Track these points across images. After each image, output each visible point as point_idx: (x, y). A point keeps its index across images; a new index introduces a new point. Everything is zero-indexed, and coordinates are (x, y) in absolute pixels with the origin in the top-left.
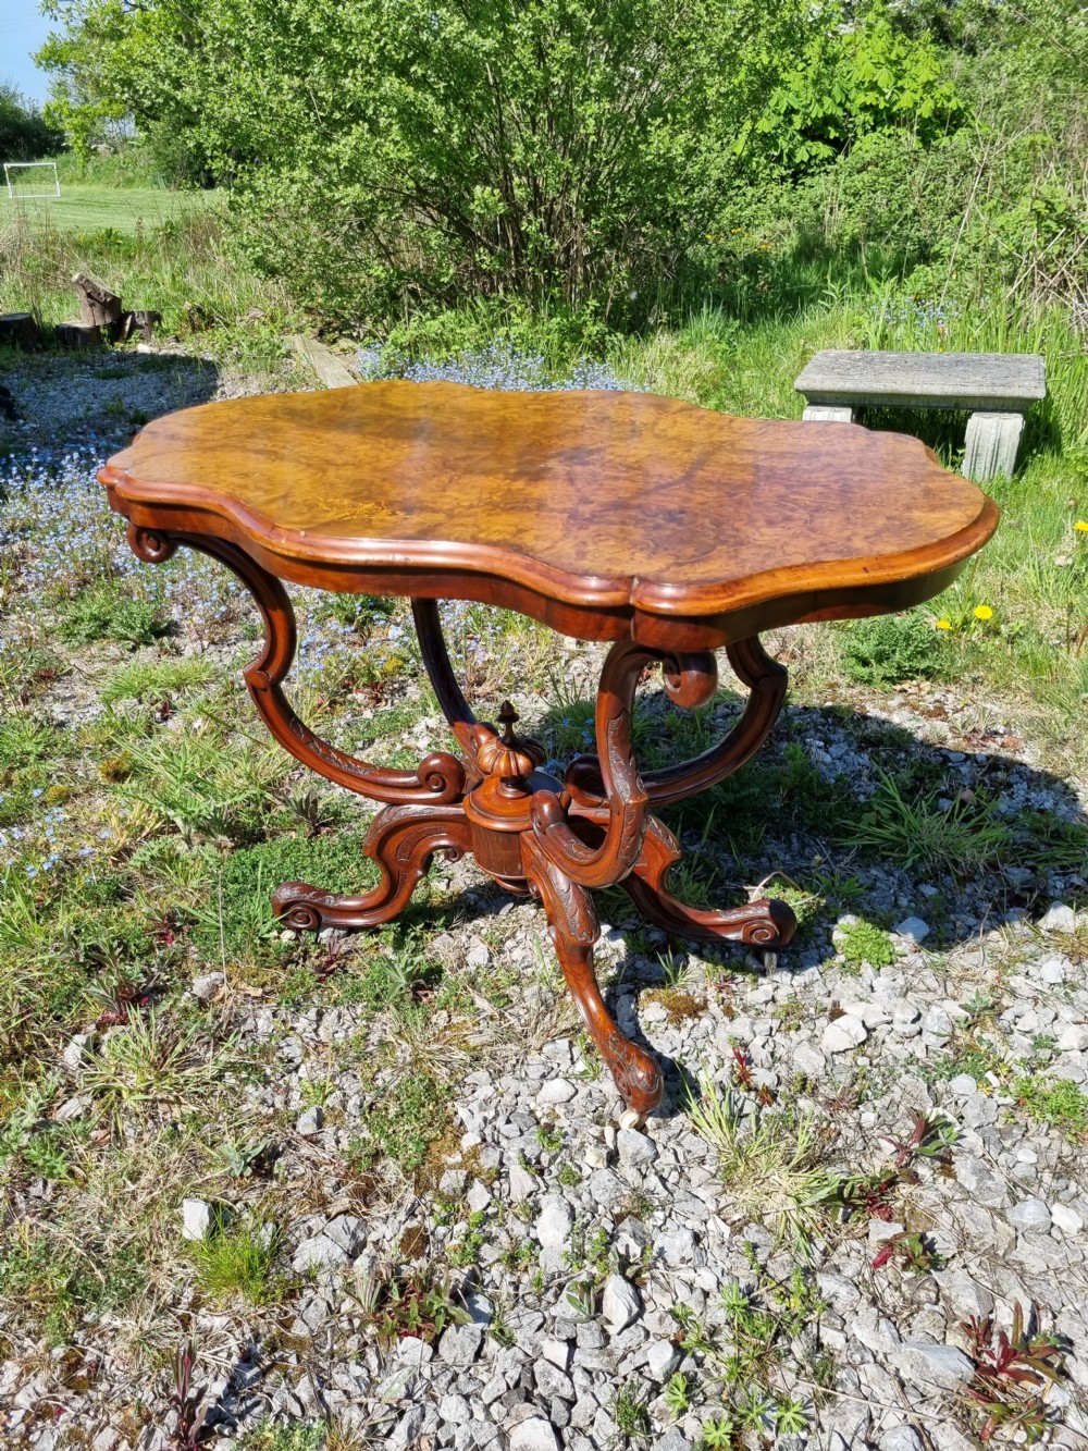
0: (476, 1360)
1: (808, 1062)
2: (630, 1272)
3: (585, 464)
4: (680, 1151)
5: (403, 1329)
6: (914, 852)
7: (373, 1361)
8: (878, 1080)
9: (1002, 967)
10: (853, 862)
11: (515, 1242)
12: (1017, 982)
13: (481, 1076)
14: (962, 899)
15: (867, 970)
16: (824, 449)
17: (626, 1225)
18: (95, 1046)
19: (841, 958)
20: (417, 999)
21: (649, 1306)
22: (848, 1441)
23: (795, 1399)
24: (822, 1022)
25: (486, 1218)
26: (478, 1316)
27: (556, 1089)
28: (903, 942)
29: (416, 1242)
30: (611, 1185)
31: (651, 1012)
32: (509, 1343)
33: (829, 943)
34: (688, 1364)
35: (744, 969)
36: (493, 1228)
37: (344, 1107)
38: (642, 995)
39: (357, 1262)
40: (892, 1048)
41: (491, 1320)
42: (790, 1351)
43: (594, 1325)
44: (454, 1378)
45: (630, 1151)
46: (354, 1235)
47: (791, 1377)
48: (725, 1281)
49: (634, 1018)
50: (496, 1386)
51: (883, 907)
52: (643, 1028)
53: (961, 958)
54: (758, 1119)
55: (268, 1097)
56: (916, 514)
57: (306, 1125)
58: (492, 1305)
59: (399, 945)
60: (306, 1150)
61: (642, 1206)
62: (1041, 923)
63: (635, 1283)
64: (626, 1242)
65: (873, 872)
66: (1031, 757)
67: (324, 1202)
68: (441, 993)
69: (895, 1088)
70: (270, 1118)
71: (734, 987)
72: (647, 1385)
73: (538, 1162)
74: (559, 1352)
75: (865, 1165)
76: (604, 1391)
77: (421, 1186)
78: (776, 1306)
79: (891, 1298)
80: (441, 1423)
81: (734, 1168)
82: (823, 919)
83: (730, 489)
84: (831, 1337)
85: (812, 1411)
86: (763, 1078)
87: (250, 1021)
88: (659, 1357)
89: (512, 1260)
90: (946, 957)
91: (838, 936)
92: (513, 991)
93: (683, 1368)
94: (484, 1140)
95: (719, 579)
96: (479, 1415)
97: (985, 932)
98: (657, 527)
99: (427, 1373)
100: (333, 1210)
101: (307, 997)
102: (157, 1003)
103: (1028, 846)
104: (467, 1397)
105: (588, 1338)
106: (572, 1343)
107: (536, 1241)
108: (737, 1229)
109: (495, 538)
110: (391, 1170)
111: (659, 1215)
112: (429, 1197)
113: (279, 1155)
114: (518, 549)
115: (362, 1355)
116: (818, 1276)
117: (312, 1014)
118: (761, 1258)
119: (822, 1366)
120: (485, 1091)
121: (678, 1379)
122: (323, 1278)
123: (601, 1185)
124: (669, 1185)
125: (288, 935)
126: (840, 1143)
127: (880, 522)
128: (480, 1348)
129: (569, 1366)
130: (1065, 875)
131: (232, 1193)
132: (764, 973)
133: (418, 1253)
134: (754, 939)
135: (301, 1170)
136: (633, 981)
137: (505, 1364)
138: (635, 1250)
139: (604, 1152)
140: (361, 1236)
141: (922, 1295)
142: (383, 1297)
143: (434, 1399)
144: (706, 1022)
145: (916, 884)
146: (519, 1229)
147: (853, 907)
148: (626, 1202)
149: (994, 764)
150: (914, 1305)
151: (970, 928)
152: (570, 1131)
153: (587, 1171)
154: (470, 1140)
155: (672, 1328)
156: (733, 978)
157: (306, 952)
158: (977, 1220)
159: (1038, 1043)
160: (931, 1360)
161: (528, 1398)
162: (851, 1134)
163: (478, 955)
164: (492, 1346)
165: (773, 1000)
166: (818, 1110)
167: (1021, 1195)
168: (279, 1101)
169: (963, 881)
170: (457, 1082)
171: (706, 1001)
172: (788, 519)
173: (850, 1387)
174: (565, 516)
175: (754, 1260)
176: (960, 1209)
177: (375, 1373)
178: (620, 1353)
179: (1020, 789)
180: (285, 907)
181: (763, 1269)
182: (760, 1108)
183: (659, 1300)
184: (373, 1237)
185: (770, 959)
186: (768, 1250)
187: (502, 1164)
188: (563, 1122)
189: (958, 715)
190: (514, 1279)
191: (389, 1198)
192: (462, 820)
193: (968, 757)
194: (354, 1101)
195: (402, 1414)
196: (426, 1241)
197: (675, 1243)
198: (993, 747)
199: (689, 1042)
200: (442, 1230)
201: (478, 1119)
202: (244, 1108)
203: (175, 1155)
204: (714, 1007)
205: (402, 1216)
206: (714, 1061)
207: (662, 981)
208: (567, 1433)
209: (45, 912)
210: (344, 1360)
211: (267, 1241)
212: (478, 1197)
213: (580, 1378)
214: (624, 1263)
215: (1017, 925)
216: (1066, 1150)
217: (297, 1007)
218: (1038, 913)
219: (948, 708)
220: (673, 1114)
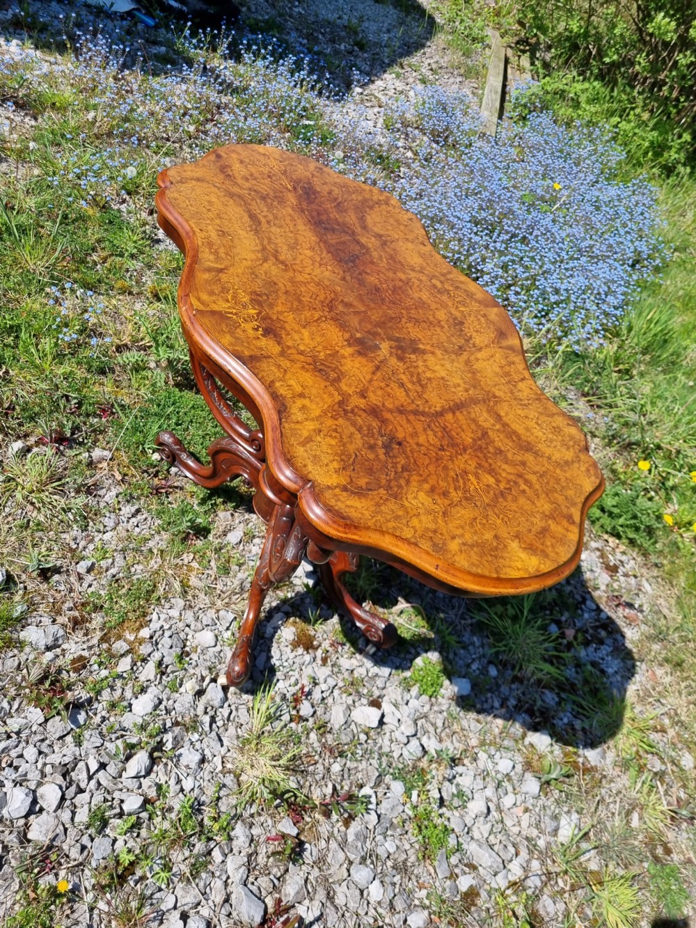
0: (58, 739)
1: (336, 717)
2: (156, 754)
3: (401, 359)
4: (234, 713)
5: (37, 701)
6: (505, 646)
7: (16, 706)
8: (360, 752)
9: (483, 743)
10: (471, 625)
11: (122, 698)
12: (482, 756)
13: (180, 603)
14: (504, 689)
15: (415, 690)
16: (540, 446)
17: (177, 730)
18: (29, 450)
19: (408, 674)
20: (184, 540)
21: (153, 775)
22: (178, 905)
23: (174, 870)
24: (364, 701)
25: (120, 676)
26: (74, 720)
27: (206, 637)
28: (449, 689)
29: (80, 664)
30: (187, 705)
31: (287, 632)
32: (79, 744)
33: (412, 661)
34: (144, 815)
35: (354, 644)
36: (119, 683)
37: (107, 570)
38: (292, 619)
39: (47, 653)
40: (385, 742)
41: (79, 727)
42: (194, 846)
43: (121, 765)
44: (43, 740)
45: (209, 697)
46: (57, 640)
47: (181, 858)
48: (197, 791)
49: (276, 629)
50: (55, 758)
51: (461, 662)
52: (276, 637)
53: (470, 721)
54: (286, 726)
55: (79, 538)
56: (514, 545)
57: (82, 567)
58: (85, 721)
59: (203, 502)
60: (73, 579)
61: (194, 725)
62: (530, 734)
63: (153, 761)
64: (168, 738)
65: (475, 639)
66: (632, 636)
67: (59, 612)
68: (199, 543)
69: (364, 762)
70: (71, 550)
71: (340, 649)
72: (118, 810)
73: (167, 667)
74: (94, 766)
75: (313, 788)
76: (98, 798)
77: (104, 639)
78: (207, 822)
79: (261, 859)
80: (21, 756)
81: (248, 741)
82: (421, 645)
84: (217, 855)
85: (176, 880)
86: (305, 709)
87: (104, 490)
88: (132, 803)
89: (113, 706)
90: (462, 714)
91: (419, 661)
92: (234, 568)
93: (141, 815)
94: (151, 637)
95: (349, 518)
96: (40, 765)
97: (495, 716)
99: (34, 729)
100: (60, 620)
101: (138, 499)
102: (71, 448)
103: (573, 685)
104: (40, 753)
105: (112, 769)
106: (103, 766)
107: (130, 705)
108: (225, 772)
109: (282, 391)
110: (97, 620)
111: (196, 736)
112: (105, 646)
113: (59, 573)
115: (14, 699)
116: (239, 822)
117: (133, 509)
118: (222, 793)
119: (199, 867)
120: (175, 613)
121: (134, 818)
122: (27, 649)
123: (183, 700)
124: (214, 726)
125: (156, 456)
126: (311, 768)
127: (488, 536)
128: (65, 736)
129: (94, 774)
130: (575, 717)
131: (24, 577)
132: (361, 651)
133: (76, 670)
134: (368, 634)
135: (62, 588)
136: (293, 609)
137: (68, 751)
138: (169, 746)
139: (197, 688)
140: (60, 642)
141: (275, 870)
142: (41, 681)
143: (27, 743)
144: (307, 658)
145: (490, 662)
146: (128, 694)
147: (443, 649)
148: (187, 719)
149: (610, 627)
150: (266, 871)
151: (492, 707)
152: (194, 663)
153: (182, 690)
154: (145, 633)
155: (152, 793)
156: (343, 644)
157: (157, 472)
158: (336, 857)
159: (460, 794)
160: (244, 904)
161: (64, 776)
162: (320, 766)
163: (233, 537)
164: (69, 739)
165: (352, 671)
166: (316, 745)
167: (369, 861)
168: (82, 544)
169: (516, 679)
170: (166, 598)
171: (320, 646)
172: (445, 494)
173: (201, 884)
175: (218, 792)
176: (333, 845)
177: (13, 711)
178: (120, 786)
179: (605, 650)
180: (161, 444)
181: (219, 798)
182: (291, 720)
183: (159, 775)
184: (64, 646)
185: (371, 649)
186: (229, 792)
187: (149, 655)
188: (194, 656)
189: (622, 579)
190: (107, 716)
191: (86, 634)
193: (599, 610)
194: (113, 571)
195: (9, 737)
196: (84, 667)
197: (189, 757)
198: (619, 616)
199: (291, 662)
200: (96, 667)
201: (158, 626)
202: (63, 536)
203: (13, 539)
204: (319, 653)
205: (85, 646)
206: (293, 680)
207: (306, 620)
208: (68, 803)
209: (59, 357)
210: (5, 696)
211: (16, 615)
212: (124, 665)
213: (93, 783)
214: (160, 745)
215: (517, 725)
216: (412, 859)
217: (130, 499)
218: (535, 728)
220: (247, 692)
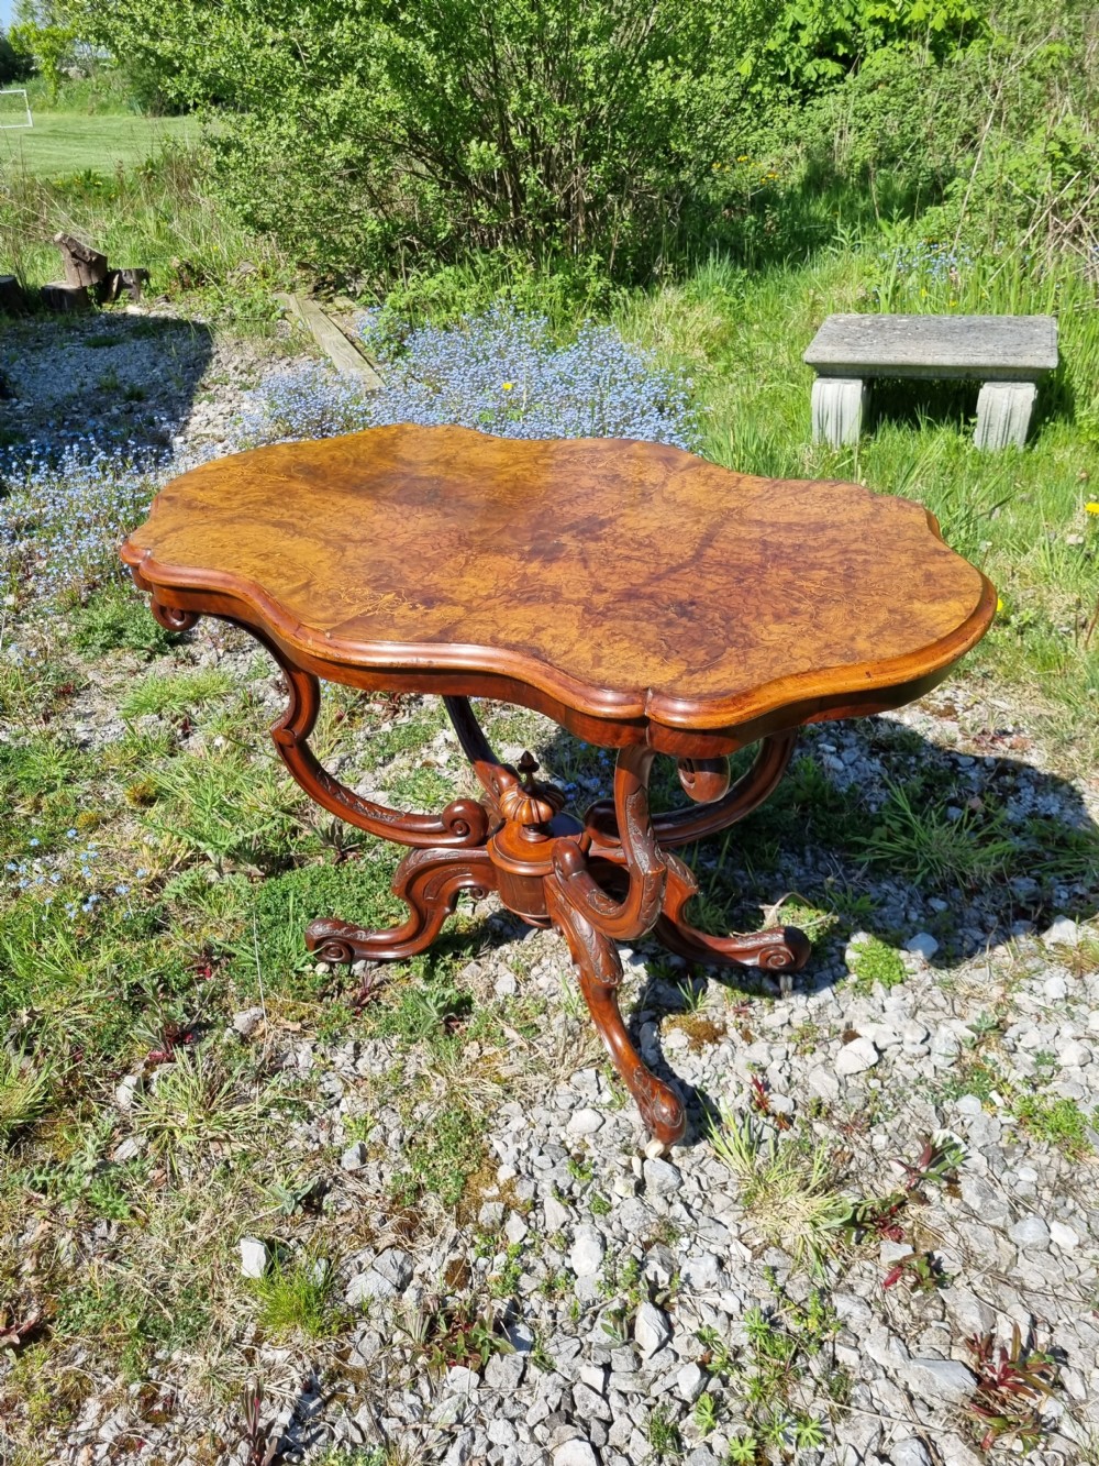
0: (519, 1385)
1: (823, 1086)
2: (659, 1299)
3: (598, 539)
4: (703, 1178)
5: (452, 1359)
6: (924, 866)
7: (425, 1390)
8: (889, 1102)
9: (1008, 984)
10: (866, 876)
11: (551, 1271)
12: (1021, 998)
13: (513, 1107)
14: (970, 913)
15: (878, 989)
17: (654, 1251)
18: (145, 1085)
19: (853, 978)
20: (449, 1031)
21: (678, 1330)
22: (861, 1453)
23: (814, 1416)
24: (836, 1044)
25: (525, 1248)
26: (520, 1344)
27: (585, 1119)
28: (913, 960)
29: (460, 1273)
30: (639, 1214)
31: (673, 1039)
32: (550, 1369)
33: (842, 962)
34: (714, 1384)
35: (760, 992)
36: (530, 1258)
37: (385, 1142)
38: (664, 1021)
39: (405, 1295)
40: (902, 1069)
41: (531, 1347)
42: (808, 1369)
43: (628, 1350)
44: (500, 1404)
45: (656, 1181)
46: (401, 1269)
47: (808, 1395)
48: (748, 1304)
49: (657, 1046)
50: (538, 1410)
51: (894, 923)
52: (666, 1055)
53: (968, 974)
54: (776, 1145)
55: (313, 1132)
56: (917, 606)
57: (350, 1160)
58: (532, 1333)
59: (429, 975)
60: (351, 1185)
61: (669, 1231)
62: (1044, 936)
63: (664, 1309)
64: (654, 1269)
65: (885, 886)
66: (1038, 759)
67: (371, 1237)
68: (471, 1023)
69: (905, 1110)
70: (316, 1154)
71: (751, 1011)
72: (678, 1405)
73: (570, 1192)
74: (596, 1377)
75: (876, 1186)
76: (639, 1413)
77: (461, 1221)
78: (795, 1327)
79: (901, 1316)
80: (490, 1446)
81: (752, 1195)
82: (836, 937)
83: (740, 572)
84: (846, 1356)
85: (828, 1426)
86: (780, 1104)
87: (291, 1056)
88: (688, 1380)
89: (550, 1289)
90: (953, 974)
91: (851, 956)
92: (540, 1020)
93: (710, 1389)
94: (519, 1172)
95: (730, 691)
96: (525, 1437)
97: (992, 947)
98: (669, 624)
99: (475, 1399)
100: (381, 1244)
101: (344, 1032)
102: (200, 1039)
103: (1034, 854)
104: (512, 1421)
105: (622, 1363)
106: (607, 1368)
107: (571, 1270)
108: (757, 1254)
109: (514, 639)
110: (432, 1205)
111: (685, 1241)
112: (470, 1227)
113: (327, 1191)
114: (536, 654)
115: (415, 1384)
116: (833, 1296)
117: (350, 1049)
118: (780, 1281)
119: (839, 1386)
120: (518, 1123)
121: (705, 1399)
122: (374, 1311)
123: (629, 1214)
124: (693, 1212)
125: (322, 968)
126: (853, 1166)
127: (883, 616)
128: (523, 1374)
129: (605, 1389)
130: (1069, 884)
131: (285, 1230)
132: (779, 996)
133: (462, 1285)
134: (770, 965)
135: (348, 1204)
136: (656, 1007)
137: (546, 1388)
138: (664, 1277)
139: (632, 1182)
140: (408, 1269)
141: (930, 1313)
142: (432, 1330)
143: (483, 1423)
144: (725, 1048)
145: (926, 898)
146: (555, 1259)
147: (865, 924)
148: (654, 1230)
149: (1004, 767)
150: (922, 1323)
151: (977, 942)
152: (599, 1160)
153: (616, 1200)
154: (505, 1173)
155: (699, 1350)
156: (750, 1002)
157: (340, 985)
158: (981, 1239)
159: (1041, 1059)
160: (937, 1377)
161: (569, 1421)
162: (863, 1156)
163: (505, 985)
164: (533, 1372)
165: (789, 1023)
166: (832, 1134)
167: (1022, 1212)
168: (323, 1136)
169: (970, 894)
170: (491, 1115)
171: (725, 1025)
172: (795, 612)
173: (863, 1403)
174: (580, 609)
175: (774, 1283)
176: (965, 1228)
177: (427, 1400)
178: (651, 1375)
179: (1028, 793)
180: (318, 943)
181: (782, 1290)
182: (778, 1132)
183: (686, 1323)
184: (418, 1270)
185: (786, 982)
186: (787, 1272)
187: (536, 1195)
188: (592, 1152)
189: (967, 714)
190: (552, 1307)
191: (433, 1234)
192: (486, 861)
193: (977, 760)
194: (394, 1136)
195: (453, 1437)
196: (468, 1272)
197: (700, 1269)
198: (1002, 750)
199: (710, 1068)
200: (482, 1261)
201: (513, 1152)
202: (291, 1144)
203: (229, 1195)
204: (733, 1033)
205: (445, 1248)
206: (733, 1087)
207: (683, 1008)
208: (605, 1452)
209: (86, 948)
210: (399, 1389)
211: (321, 1278)
212: (516, 1229)
213: (615, 1400)
214: (654, 1289)
215: (1022, 938)
216: (1065, 1167)
217: (335, 1040)
218: (1042, 926)
219: (958, 707)
220: (695, 1141)
